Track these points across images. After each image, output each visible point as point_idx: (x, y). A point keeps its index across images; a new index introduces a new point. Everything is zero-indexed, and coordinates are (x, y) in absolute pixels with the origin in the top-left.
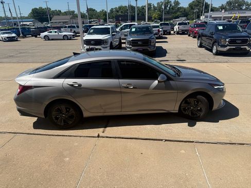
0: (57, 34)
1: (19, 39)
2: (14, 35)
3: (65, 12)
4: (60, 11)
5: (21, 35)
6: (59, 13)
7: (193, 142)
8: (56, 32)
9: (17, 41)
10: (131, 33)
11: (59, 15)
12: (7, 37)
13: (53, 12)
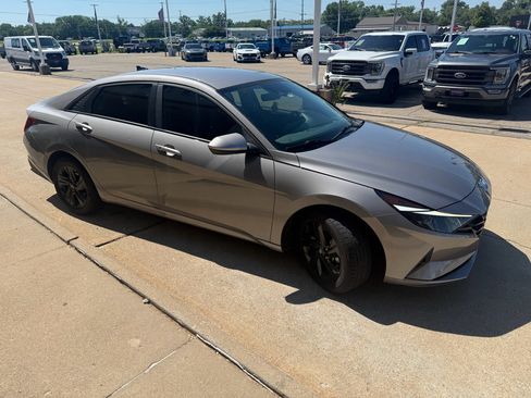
0: (327, 51)
1: (262, 59)
2: (256, 51)
3: (391, 11)
4: (382, 8)
5: (273, 52)
6: (377, 12)
7: (194, 333)
8: (326, 47)
9: (259, 62)
10: (455, 49)
11: (376, 15)
12: (244, 55)
13: (367, 9)
